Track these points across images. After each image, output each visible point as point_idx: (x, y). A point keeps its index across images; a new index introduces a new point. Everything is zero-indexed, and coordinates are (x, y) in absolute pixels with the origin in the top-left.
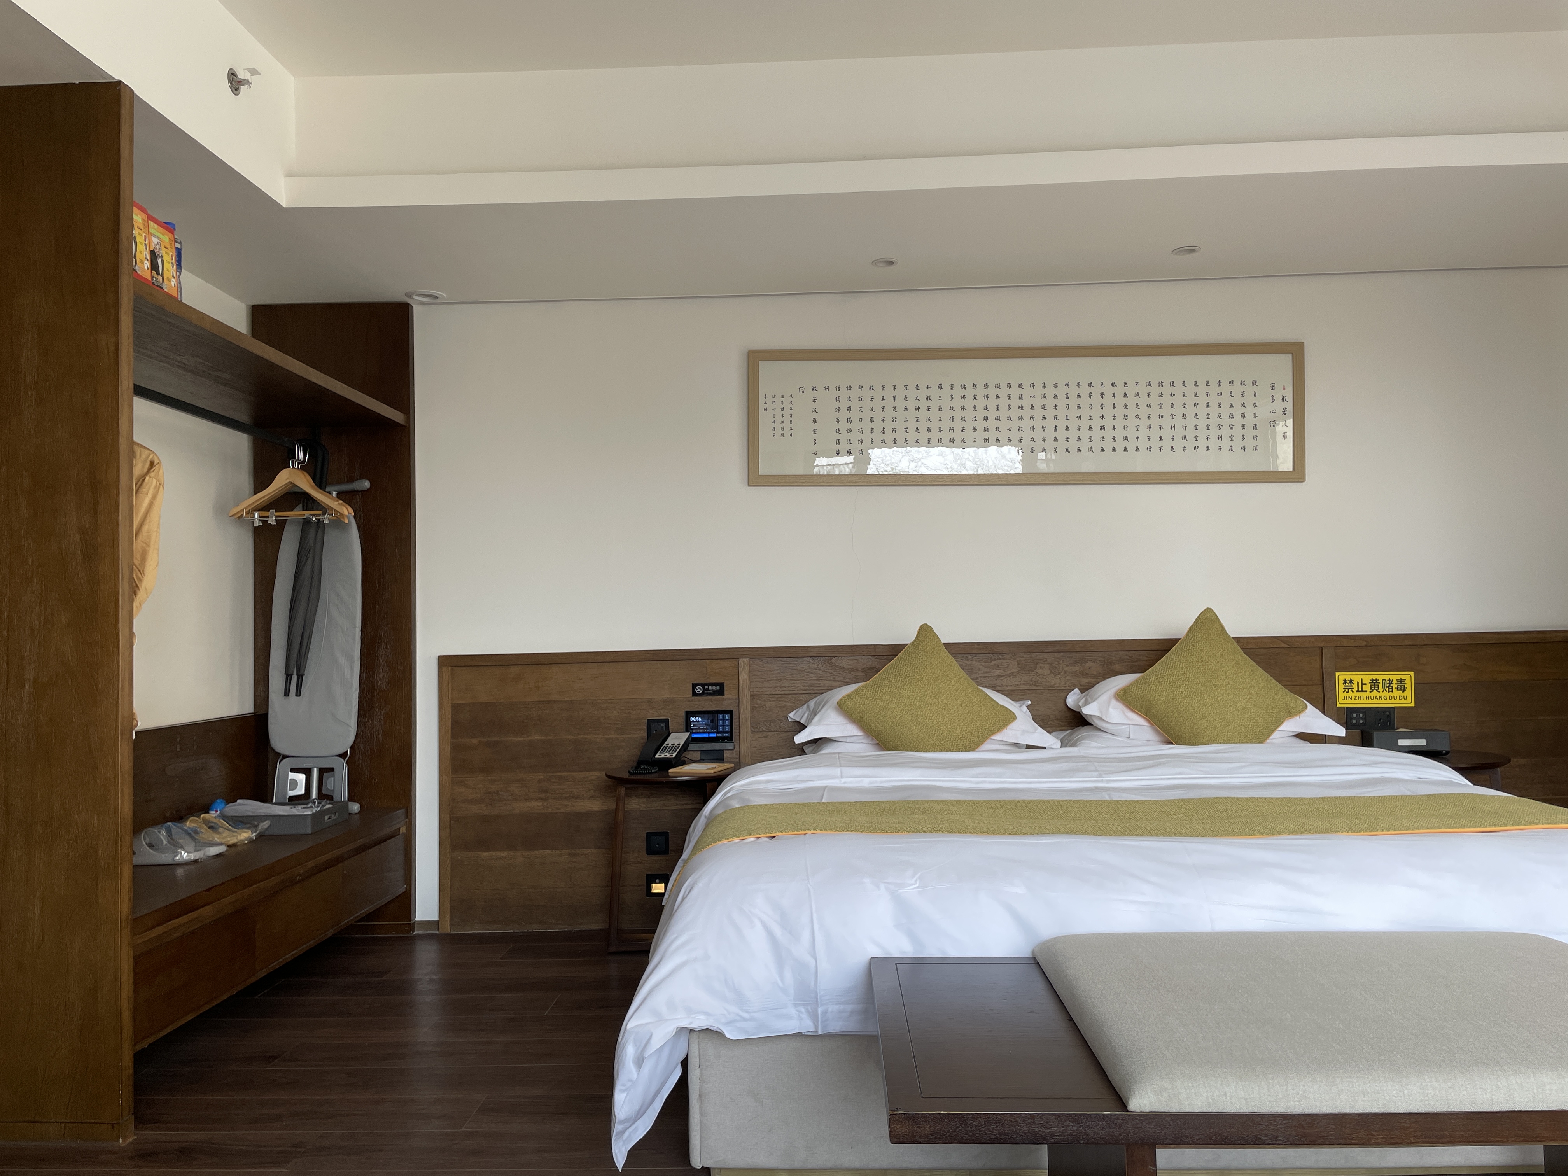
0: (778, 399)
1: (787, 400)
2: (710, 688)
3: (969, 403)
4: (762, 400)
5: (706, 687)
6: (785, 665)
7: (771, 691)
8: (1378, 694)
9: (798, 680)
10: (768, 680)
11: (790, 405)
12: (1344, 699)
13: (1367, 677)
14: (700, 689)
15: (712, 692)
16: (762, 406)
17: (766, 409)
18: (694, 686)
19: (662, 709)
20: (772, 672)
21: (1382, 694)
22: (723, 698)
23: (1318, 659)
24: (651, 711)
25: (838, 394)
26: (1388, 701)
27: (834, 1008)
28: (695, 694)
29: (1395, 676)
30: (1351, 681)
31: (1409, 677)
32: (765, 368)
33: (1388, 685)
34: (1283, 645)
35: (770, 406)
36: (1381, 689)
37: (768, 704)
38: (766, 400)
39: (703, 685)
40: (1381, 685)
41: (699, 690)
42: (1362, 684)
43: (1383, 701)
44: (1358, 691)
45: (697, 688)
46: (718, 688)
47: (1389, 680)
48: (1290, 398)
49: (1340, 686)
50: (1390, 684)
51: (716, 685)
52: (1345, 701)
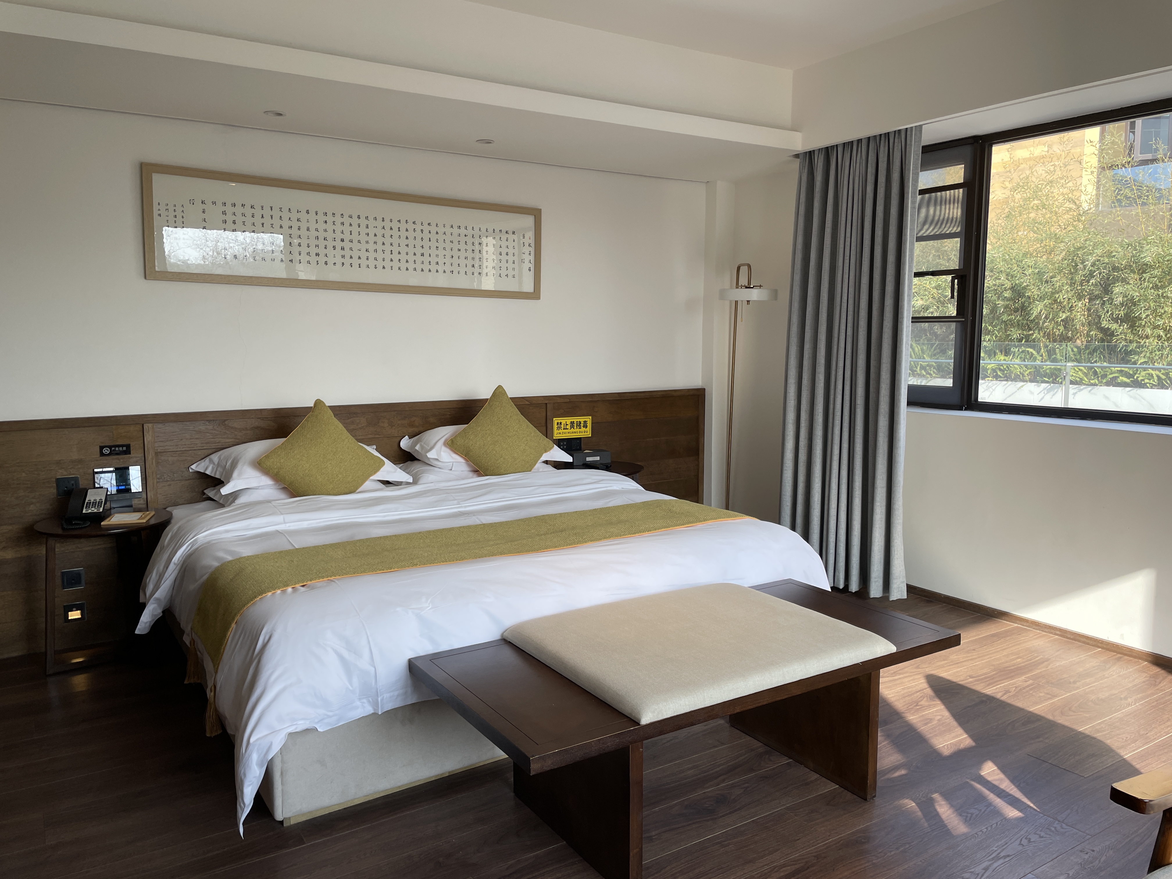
0: (171, 208)
1: (179, 209)
2: (117, 449)
3: (330, 227)
4: (155, 207)
5: (113, 449)
6: (185, 427)
7: (173, 449)
8: (574, 430)
9: (197, 439)
10: (170, 440)
11: (182, 214)
12: (558, 434)
13: (568, 420)
14: (108, 450)
15: (119, 452)
16: (156, 213)
17: (160, 215)
18: (102, 448)
19: (72, 468)
20: (174, 434)
21: (575, 430)
22: (130, 457)
23: (544, 410)
24: (60, 471)
25: (224, 208)
26: (579, 434)
27: (387, 695)
28: (102, 454)
29: (582, 419)
30: (561, 423)
31: (589, 419)
32: (158, 180)
33: (579, 424)
34: (527, 403)
35: (163, 213)
36: (575, 428)
37: (170, 459)
38: (159, 207)
39: (110, 447)
40: (575, 425)
41: (106, 451)
42: (566, 425)
43: (576, 434)
44: (564, 429)
45: (104, 449)
46: (125, 448)
47: (580, 422)
48: (533, 245)
49: (555, 426)
50: (580, 424)
51: (122, 446)
52: (558, 436)
